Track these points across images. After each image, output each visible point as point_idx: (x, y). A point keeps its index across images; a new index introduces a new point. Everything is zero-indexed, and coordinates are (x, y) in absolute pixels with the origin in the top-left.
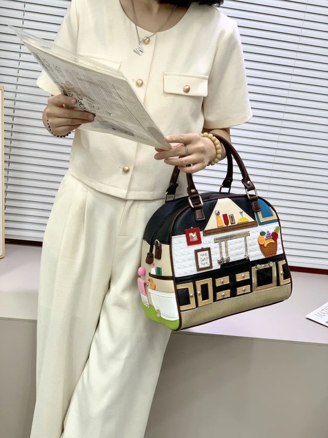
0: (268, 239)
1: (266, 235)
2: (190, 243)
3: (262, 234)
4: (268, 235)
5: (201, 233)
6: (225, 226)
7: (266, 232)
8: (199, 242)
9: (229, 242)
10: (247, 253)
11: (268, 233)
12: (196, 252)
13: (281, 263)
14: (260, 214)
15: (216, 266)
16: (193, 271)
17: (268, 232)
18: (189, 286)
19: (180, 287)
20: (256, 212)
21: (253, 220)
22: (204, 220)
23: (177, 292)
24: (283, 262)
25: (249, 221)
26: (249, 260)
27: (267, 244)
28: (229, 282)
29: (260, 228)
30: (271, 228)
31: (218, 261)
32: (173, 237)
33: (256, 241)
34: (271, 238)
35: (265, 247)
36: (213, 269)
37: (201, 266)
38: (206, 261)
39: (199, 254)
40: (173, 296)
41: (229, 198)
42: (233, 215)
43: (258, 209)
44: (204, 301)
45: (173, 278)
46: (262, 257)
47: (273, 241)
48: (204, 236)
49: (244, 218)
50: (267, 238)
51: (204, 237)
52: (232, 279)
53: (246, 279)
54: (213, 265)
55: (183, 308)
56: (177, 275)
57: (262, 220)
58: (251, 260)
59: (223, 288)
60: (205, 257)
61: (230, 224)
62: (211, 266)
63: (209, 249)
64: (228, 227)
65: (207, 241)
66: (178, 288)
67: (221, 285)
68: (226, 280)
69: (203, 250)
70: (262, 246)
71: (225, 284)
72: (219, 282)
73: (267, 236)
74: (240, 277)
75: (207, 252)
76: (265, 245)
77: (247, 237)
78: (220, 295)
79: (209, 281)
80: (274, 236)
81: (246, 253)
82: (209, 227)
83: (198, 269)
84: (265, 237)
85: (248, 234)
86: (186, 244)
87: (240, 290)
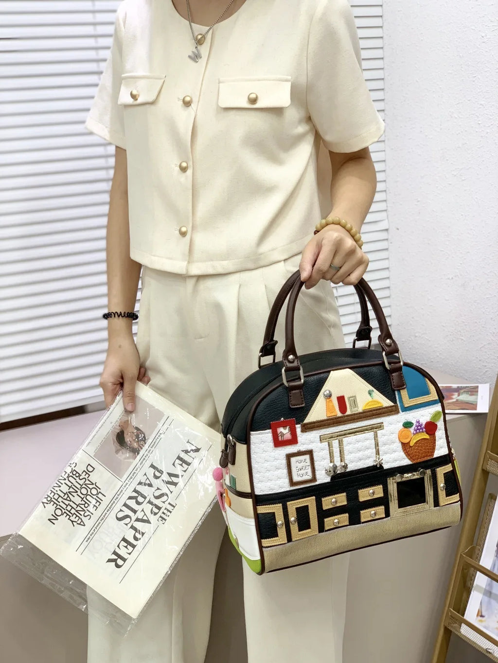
0: (417, 433)
1: (414, 426)
2: (278, 443)
3: (407, 425)
4: (418, 427)
5: (298, 428)
6: (339, 414)
7: (414, 422)
8: (294, 441)
9: (346, 440)
10: (378, 457)
11: (417, 424)
12: (289, 457)
13: (441, 471)
14: (404, 393)
15: (323, 478)
16: (283, 486)
17: (418, 422)
18: (276, 509)
19: (263, 509)
20: (399, 391)
21: (392, 404)
22: (302, 407)
23: (257, 516)
24: (448, 468)
25: (384, 406)
26: (381, 467)
27: (415, 441)
28: (345, 503)
29: (403, 417)
30: (424, 415)
31: (326, 470)
32: (252, 433)
33: (395, 437)
34: (423, 432)
35: (410, 446)
36: (317, 483)
37: (296, 479)
38: (306, 471)
39: (293, 460)
40: (252, 522)
41: (350, 368)
42: (355, 397)
43: (401, 386)
44: (301, 532)
45: (251, 495)
46: (406, 462)
47: (427, 437)
48: (302, 431)
49: (375, 401)
50: (415, 432)
51: (302, 434)
52: (353, 497)
53: (376, 496)
54: (318, 476)
55: (266, 542)
56: (258, 492)
57: (408, 402)
58: (386, 467)
59: (336, 511)
60: (303, 464)
61: (348, 412)
62: (314, 479)
63: (310, 453)
64: (344, 416)
65: (307, 440)
66: (259, 512)
67: (331, 507)
68: (341, 499)
69: (300, 453)
70: (405, 446)
71: (338, 505)
72: (329, 502)
73: (416, 428)
74: (365, 494)
75: (307, 457)
76: (412, 444)
77: (380, 432)
78: (329, 522)
79: (310, 502)
80: (431, 428)
81: (376, 457)
82: (311, 418)
83: (292, 483)
84: (412, 430)
85: (380, 426)
86: (272, 444)
87: (365, 514)
